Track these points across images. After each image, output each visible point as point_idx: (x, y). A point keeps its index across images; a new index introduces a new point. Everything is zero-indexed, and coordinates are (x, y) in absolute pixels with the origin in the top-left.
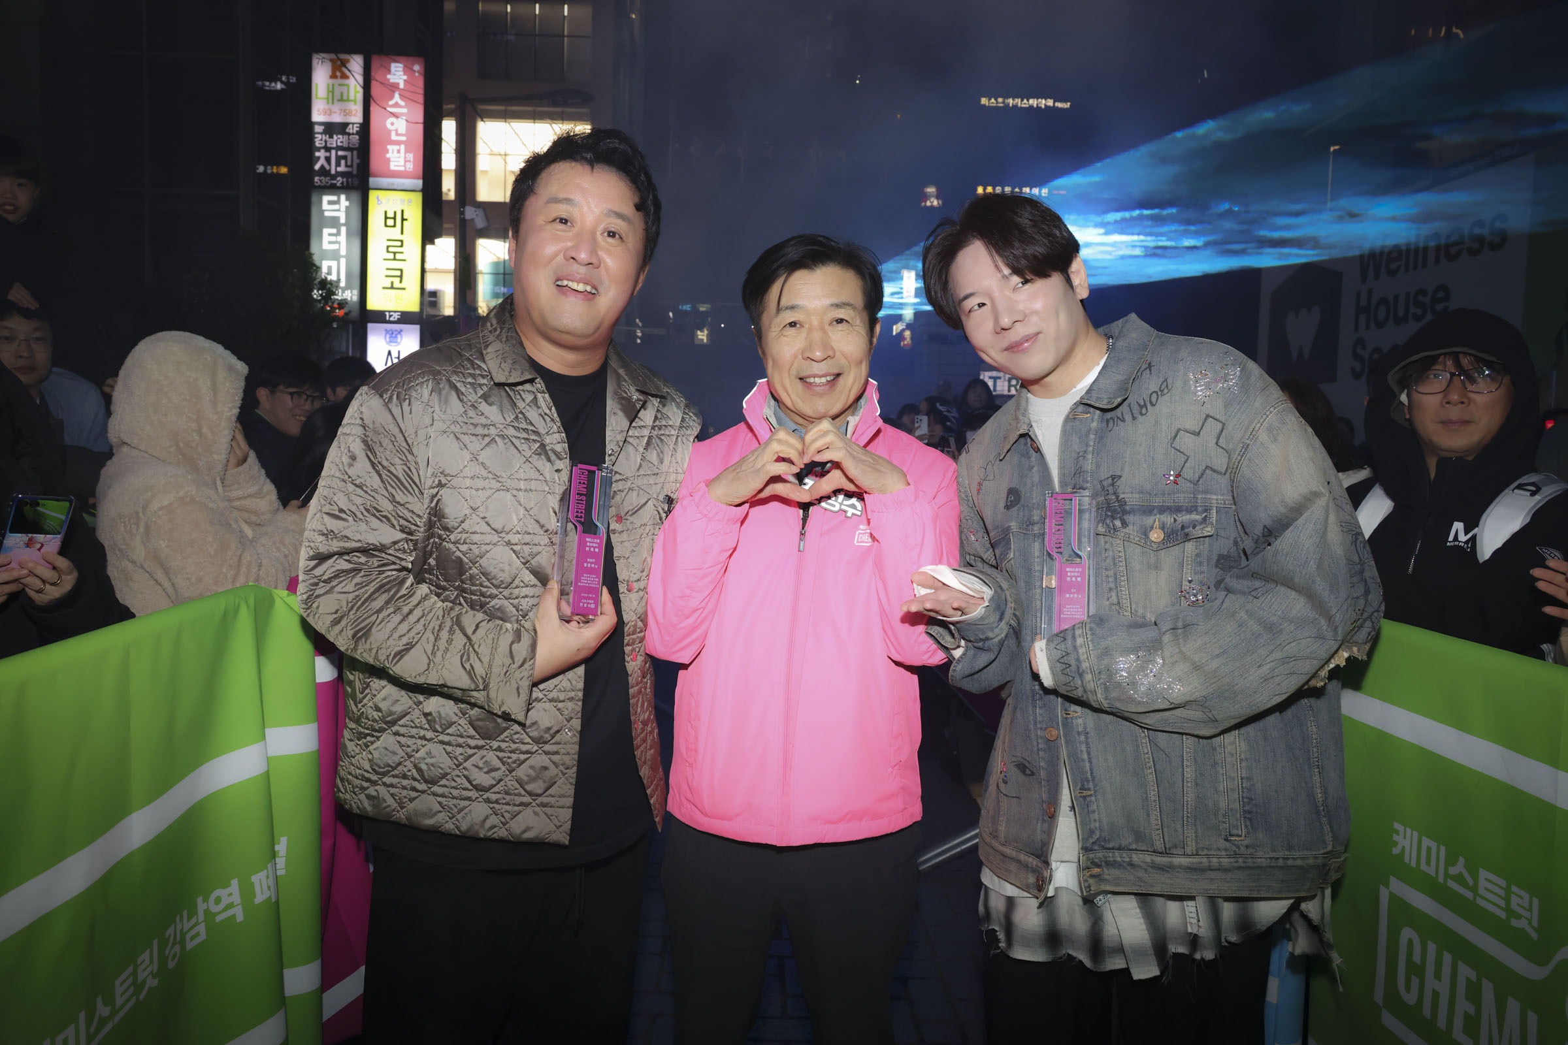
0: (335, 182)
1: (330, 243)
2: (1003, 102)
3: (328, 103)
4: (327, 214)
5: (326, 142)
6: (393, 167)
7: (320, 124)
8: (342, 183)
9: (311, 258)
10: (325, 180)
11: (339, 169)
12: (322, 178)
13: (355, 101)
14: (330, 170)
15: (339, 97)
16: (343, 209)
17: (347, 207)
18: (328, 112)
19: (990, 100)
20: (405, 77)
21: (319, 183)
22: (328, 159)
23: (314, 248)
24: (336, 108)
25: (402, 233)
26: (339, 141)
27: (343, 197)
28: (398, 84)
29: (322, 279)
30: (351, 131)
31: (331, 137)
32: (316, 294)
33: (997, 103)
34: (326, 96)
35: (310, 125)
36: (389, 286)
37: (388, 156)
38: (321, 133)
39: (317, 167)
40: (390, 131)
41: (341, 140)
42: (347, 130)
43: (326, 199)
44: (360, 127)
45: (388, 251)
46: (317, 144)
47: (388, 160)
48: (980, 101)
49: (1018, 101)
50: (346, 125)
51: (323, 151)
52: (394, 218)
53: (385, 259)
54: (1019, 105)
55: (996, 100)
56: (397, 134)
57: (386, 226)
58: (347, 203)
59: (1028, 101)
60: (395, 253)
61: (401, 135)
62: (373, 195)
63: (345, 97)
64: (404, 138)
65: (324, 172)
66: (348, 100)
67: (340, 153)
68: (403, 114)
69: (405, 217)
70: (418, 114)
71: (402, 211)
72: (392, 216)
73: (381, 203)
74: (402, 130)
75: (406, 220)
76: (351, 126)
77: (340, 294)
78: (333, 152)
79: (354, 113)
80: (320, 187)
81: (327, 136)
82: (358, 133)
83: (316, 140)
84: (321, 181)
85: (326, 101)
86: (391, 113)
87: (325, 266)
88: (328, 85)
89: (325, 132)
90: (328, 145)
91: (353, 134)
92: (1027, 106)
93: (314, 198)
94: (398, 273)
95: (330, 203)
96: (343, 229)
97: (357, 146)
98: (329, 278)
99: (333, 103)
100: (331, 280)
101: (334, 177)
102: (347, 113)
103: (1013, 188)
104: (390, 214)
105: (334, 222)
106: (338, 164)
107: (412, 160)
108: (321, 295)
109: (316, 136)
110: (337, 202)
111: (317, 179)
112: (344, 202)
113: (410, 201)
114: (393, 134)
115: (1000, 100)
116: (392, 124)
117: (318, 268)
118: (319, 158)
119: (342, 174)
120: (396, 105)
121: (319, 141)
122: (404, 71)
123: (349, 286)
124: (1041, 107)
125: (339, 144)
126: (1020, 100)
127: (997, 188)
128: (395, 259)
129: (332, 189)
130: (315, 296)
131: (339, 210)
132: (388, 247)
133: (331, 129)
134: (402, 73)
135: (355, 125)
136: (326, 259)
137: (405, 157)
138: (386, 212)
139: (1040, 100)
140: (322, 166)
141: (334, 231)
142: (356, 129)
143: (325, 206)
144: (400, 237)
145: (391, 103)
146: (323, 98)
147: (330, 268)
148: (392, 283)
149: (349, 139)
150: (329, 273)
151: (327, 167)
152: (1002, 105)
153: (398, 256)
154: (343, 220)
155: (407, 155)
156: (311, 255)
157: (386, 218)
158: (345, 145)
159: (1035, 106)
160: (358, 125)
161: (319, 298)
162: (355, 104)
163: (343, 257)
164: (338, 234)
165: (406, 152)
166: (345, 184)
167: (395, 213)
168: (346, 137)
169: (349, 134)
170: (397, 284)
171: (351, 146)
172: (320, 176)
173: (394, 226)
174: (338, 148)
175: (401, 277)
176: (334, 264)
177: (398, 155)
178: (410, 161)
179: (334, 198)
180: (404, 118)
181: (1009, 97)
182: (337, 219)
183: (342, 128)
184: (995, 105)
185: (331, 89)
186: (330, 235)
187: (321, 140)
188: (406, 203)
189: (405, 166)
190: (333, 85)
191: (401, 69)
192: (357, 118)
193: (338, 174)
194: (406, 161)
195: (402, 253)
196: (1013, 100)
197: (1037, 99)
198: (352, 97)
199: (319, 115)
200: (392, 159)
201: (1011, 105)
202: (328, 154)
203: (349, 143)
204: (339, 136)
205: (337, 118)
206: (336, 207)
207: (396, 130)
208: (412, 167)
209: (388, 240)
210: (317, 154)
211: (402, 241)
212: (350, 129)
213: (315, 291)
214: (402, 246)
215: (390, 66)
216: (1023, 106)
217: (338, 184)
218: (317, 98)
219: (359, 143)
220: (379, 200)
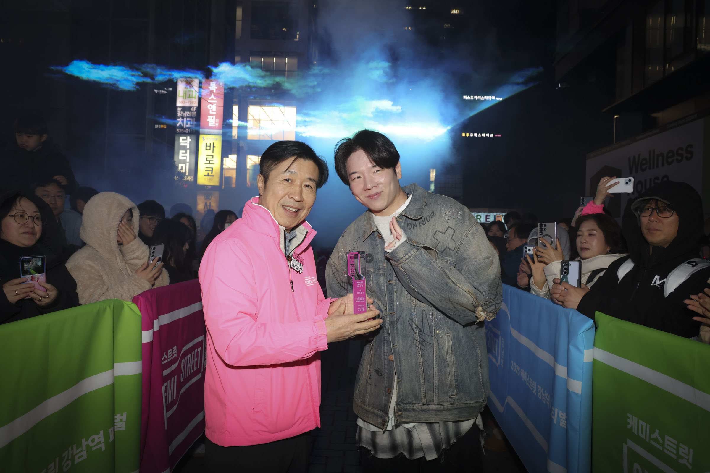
0: (185, 131)
1: (182, 156)
2: (473, 98)
3: (184, 98)
4: (181, 144)
5: (182, 114)
6: (210, 125)
7: (180, 107)
8: (188, 132)
9: (174, 163)
10: (181, 130)
11: (187, 126)
12: (180, 129)
13: (195, 98)
14: (183, 126)
15: (188, 96)
16: (188, 142)
17: (190, 142)
18: (183, 102)
19: (467, 97)
20: (216, 88)
21: (179, 132)
22: (183, 122)
23: (176, 159)
24: (187, 101)
25: (213, 152)
26: (188, 114)
27: (188, 137)
28: (213, 90)
29: (179, 172)
30: (193, 110)
31: (184, 112)
32: (176, 178)
33: (471, 98)
34: (183, 95)
35: (176, 107)
36: (207, 174)
37: (208, 120)
38: (180, 111)
39: (178, 125)
40: (209, 110)
41: (189, 114)
42: (191, 110)
43: (181, 138)
44: (197, 108)
45: (207, 160)
46: (179, 115)
47: (208, 122)
48: (463, 97)
49: (479, 97)
50: (191, 107)
51: (181, 118)
52: (210, 146)
53: (205, 164)
54: (480, 99)
55: (470, 96)
56: (212, 111)
57: (206, 149)
58: (190, 140)
59: (484, 97)
60: (210, 161)
61: (214, 112)
62: (201, 137)
63: (191, 96)
64: (215, 113)
65: (181, 127)
66: (192, 97)
67: (188, 119)
68: (215, 103)
69: (214, 146)
70: (222, 103)
71: (213, 143)
72: (209, 145)
73: (204, 140)
74: (214, 109)
75: (215, 147)
76: (193, 108)
77: (186, 178)
78: (185, 119)
79: (194, 102)
80: (179, 133)
81: (183, 112)
82: (196, 111)
83: (178, 114)
84: (179, 131)
85: (183, 98)
86: (209, 103)
87: (180, 166)
88: (184, 91)
89: (182, 111)
90: (183, 116)
91: (194, 111)
92: (483, 99)
93: (176, 138)
94: (211, 169)
95: (183, 140)
96: (188, 151)
97: (195, 116)
98: (182, 171)
99: (186, 98)
100: (182, 172)
101: (185, 129)
102: (191, 102)
103: (478, 134)
104: (208, 145)
105: (184, 148)
106: (187, 124)
107: (218, 122)
108: (178, 179)
109: (178, 112)
110: (186, 140)
111: (178, 130)
112: (189, 139)
113: (217, 139)
114: (210, 111)
115: (472, 97)
116: (210, 107)
117: (178, 167)
118: (179, 121)
119: (189, 128)
120: (212, 99)
121: (179, 114)
122: (216, 85)
123: (190, 175)
124: (489, 100)
125: (188, 115)
126: (480, 97)
127: (471, 134)
128: (209, 163)
129: (184, 134)
130: (175, 179)
131: (187, 143)
132: (207, 158)
133: (184, 109)
134: (215, 86)
135: (195, 108)
136: (180, 163)
137: (215, 121)
138: (206, 144)
139: (489, 97)
140: (180, 125)
141: (184, 151)
142: (195, 109)
143: (181, 141)
144: (212, 154)
145: (210, 98)
146: (182, 97)
147: (182, 167)
148: (208, 173)
149: (192, 113)
150: (182, 169)
151: (182, 125)
152: (472, 99)
153: (211, 162)
154: (188, 147)
155: (216, 119)
156: (174, 162)
157: (206, 146)
158: (190, 116)
159: (487, 99)
160: (196, 108)
161: (177, 180)
162: (195, 99)
163: (188, 162)
164: (186, 153)
165: (216, 118)
166: (190, 132)
167: (210, 144)
168: (190, 112)
169: (192, 111)
170: (210, 174)
171: (192, 116)
172: (179, 129)
173: (210, 149)
174: (187, 117)
175: (212, 171)
176: (184, 165)
177: (213, 120)
178: (217, 122)
179: (185, 138)
180: (215, 104)
181: (475, 95)
182: (186, 146)
183: (189, 109)
184: (469, 99)
185: (185, 93)
186: (182, 153)
187: (180, 114)
188: (215, 140)
189: (215, 124)
190: (186, 91)
191: (215, 84)
192: (195, 104)
193: (187, 128)
194: (215, 122)
195: (213, 161)
196: (477, 97)
197: (488, 96)
198: (194, 96)
199: (179, 104)
200: (209, 122)
201: (476, 99)
202: (183, 120)
203: (192, 115)
204: (188, 112)
205: (187, 105)
206: (185, 141)
207: (212, 110)
208: (218, 125)
209: (207, 155)
210: (178, 119)
211: (213, 156)
212: (192, 109)
213: (175, 177)
214: (213, 158)
215: (210, 83)
216: (482, 99)
217: (187, 132)
218: (179, 96)
219: (196, 115)
220: (203, 139)
